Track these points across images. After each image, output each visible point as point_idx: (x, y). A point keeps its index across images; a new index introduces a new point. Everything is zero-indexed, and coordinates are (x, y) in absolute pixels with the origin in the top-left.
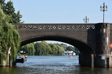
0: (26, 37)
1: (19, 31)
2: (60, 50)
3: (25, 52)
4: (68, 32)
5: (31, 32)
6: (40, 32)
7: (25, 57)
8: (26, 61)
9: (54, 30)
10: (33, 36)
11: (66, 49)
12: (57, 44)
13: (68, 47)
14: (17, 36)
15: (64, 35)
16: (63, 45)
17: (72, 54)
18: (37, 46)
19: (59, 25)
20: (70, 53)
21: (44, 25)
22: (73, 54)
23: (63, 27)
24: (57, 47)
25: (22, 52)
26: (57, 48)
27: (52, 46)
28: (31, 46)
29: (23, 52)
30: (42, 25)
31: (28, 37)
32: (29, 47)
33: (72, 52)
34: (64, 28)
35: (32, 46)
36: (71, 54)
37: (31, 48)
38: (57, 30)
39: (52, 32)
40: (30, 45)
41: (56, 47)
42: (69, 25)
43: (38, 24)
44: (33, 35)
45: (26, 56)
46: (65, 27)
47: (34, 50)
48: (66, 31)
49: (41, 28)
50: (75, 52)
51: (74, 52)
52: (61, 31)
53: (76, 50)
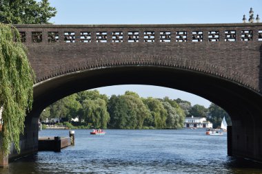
2: (172, 115)
3: (83, 121)
5: (71, 52)
6: (101, 51)
7: (71, 135)
9: (148, 45)
10: (77, 67)
11: (188, 113)
13: (193, 108)
15: (182, 62)
16: (181, 104)
17: (204, 126)
18: (114, 105)
19: (165, 29)
20: (199, 124)
21: (114, 30)
22: (207, 127)
23: (178, 37)
26: (165, 111)
28: (98, 106)
29: (80, 119)
30: (109, 30)
32: (93, 109)
33: (204, 119)
34: (181, 38)
35: (101, 104)
36: (202, 126)
37: (99, 110)
38: (159, 45)
39: (141, 54)
40: (96, 103)
41: (163, 107)
42: (197, 29)
43: (94, 27)
46: (185, 37)
48: (187, 50)
49: (105, 41)
50: (211, 121)
51: (208, 120)
52: (172, 48)
53: (212, 116)
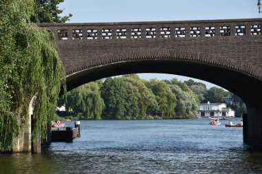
0: (81, 63)
1: (60, 46)
2: (182, 102)
3: (71, 110)
4: (207, 45)
5: (94, 48)
6: (121, 47)
7: (76, 126)
8: (79, 136)
9: (165, 40)
10: (100, 61)
11: (203, 98)
12: (174, 82)
13: (209, 92)
14: (55, 60)
15: (196, 55)
16: (193, 86)
17: (224, 114)
18: (109, 89)
19: (180, 25)
20: (218, 111)
21: (133, 27)
22: (227, 115)
23: (192, 32)
24: (174, 91)
25: (63, 109)
26: (173, 95)
27: (156, 88)
28: (90, 91)
29: (67, 108)
30: (129, 27)
31: (87, 65)
32: (83, 94)
33: (224, 106)
34: (195, 33)
35: (93, 89)
36: (220, 115)
37: (91, 96)
38: (174, 40)
39: (158, 49)
40: (87, 88)
41: (170, 90)
42: (210, 25)
43: (115, 24)
44: (102, 59)
45: (79, 123)
46: (198, 32)
47: (101, 103)
48: (201, 44)
49: (125, 37)
50: (233, 108)
51: (228, 106)
52: (187, 43)
53: (234, 101)
